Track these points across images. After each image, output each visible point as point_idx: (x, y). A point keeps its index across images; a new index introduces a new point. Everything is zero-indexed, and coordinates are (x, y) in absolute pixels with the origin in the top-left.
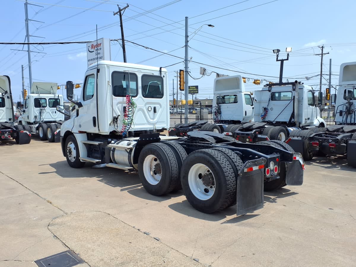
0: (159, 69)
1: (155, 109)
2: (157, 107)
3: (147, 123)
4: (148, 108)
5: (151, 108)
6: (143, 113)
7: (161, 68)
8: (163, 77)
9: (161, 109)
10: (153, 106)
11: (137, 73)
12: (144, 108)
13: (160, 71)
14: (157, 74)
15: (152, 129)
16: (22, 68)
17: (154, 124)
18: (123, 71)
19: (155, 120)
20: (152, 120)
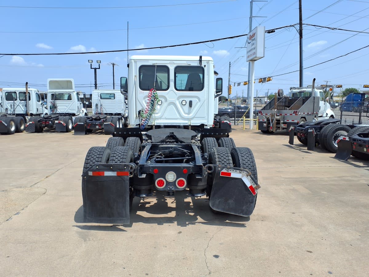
0: (198, 58)
1: (191, 103)
2: (194, 101)
3: (180, 118)
4: (182, 102)
5: (186, 102)
6: (175, 107)
7: (201, 57)
8: (203, 67)
9: (199, 104)
10: (188, 100)
11: (169, 66)
12: (176, 102)
13: (201, 61)
14: (197, 64)
15: (187, 125)
16: (230, 64)
17: (189, 119)
18: (152, 64)
19: (191, 115)
20: (187, 115)
